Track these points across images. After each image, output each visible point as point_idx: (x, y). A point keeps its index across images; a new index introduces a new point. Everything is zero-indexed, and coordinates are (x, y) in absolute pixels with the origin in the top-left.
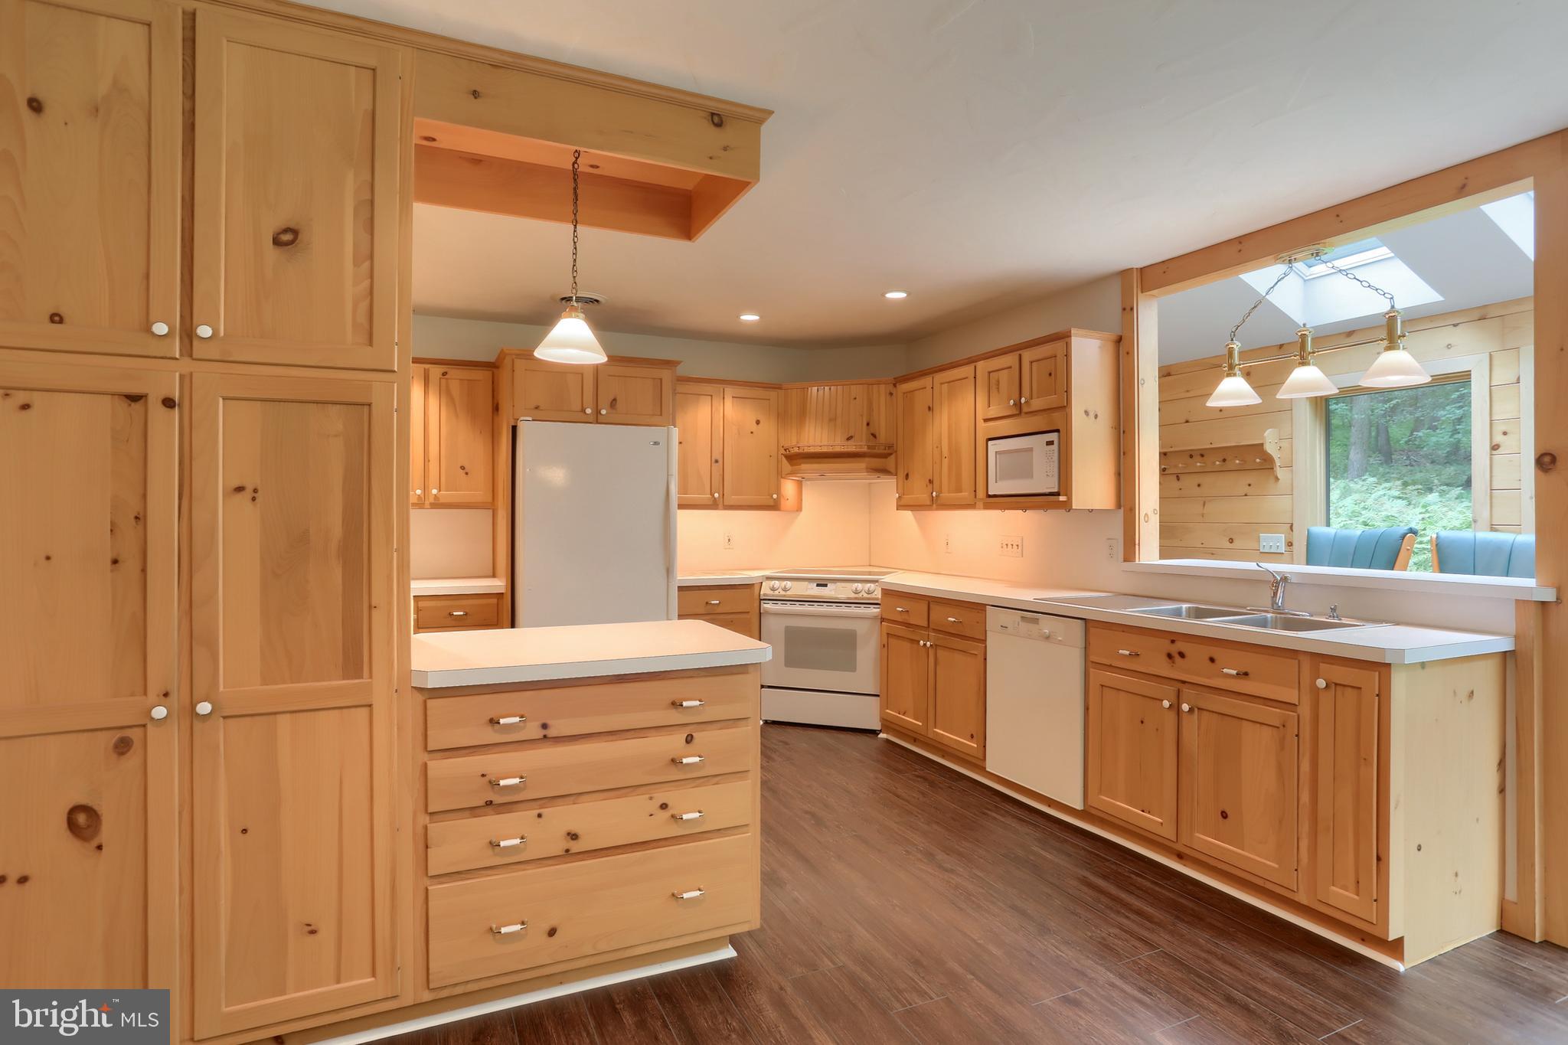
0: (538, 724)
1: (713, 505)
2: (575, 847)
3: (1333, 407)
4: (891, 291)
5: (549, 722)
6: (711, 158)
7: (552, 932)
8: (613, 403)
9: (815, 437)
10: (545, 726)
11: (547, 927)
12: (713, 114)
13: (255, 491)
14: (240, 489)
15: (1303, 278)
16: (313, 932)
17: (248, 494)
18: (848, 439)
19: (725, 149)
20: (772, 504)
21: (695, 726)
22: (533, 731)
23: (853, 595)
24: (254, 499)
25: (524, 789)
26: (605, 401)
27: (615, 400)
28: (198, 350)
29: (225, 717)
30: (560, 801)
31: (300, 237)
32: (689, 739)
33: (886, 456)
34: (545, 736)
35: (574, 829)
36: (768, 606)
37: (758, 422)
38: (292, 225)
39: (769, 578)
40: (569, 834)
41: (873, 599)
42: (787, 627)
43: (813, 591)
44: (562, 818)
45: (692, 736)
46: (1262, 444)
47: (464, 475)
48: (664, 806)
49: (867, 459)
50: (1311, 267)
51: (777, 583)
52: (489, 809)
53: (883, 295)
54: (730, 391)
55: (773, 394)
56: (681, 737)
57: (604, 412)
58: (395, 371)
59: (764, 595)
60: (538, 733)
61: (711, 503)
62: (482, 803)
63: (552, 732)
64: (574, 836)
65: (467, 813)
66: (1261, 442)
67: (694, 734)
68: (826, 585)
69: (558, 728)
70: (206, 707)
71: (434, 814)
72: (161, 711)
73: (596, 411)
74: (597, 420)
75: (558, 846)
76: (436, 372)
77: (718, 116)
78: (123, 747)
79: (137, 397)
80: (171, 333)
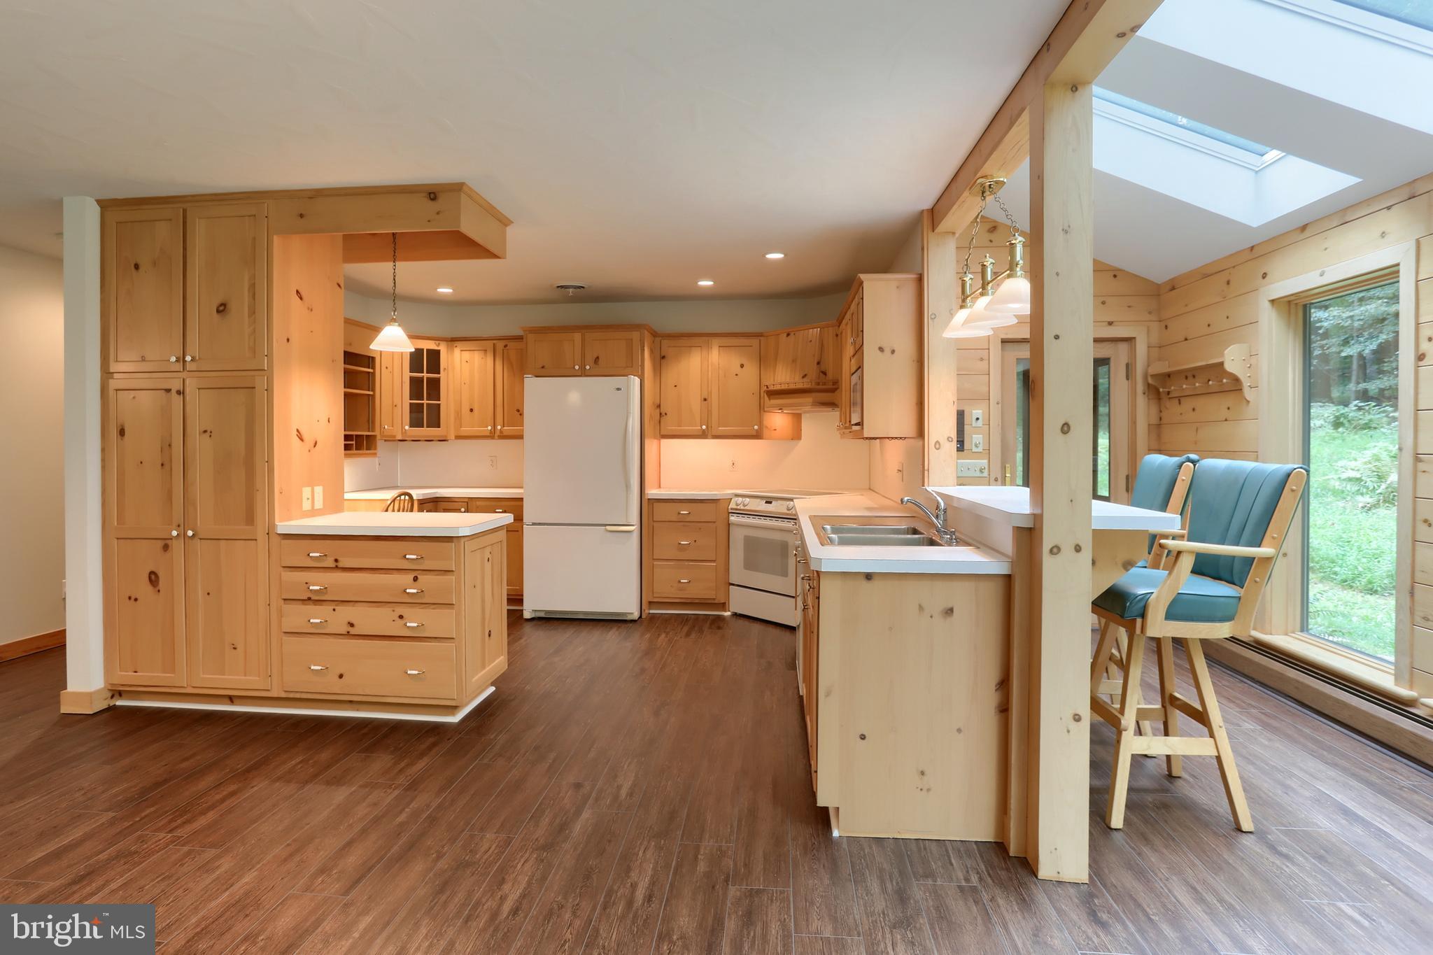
0: (333, 559)
1: (703, 435)
2: (353, 631)
3: (1316, 314)
4: (771, 253)
5: (339, 559)
6: (429, 221)
7: (341, 676)
8: (597, 360)
9: (783, 377)
10: (336, 561)
11: (338, 673)
12: (430, 193)
13: (211, 432)
14: (205, 431)
15: (1253, 170)
16: (235, 648)
17: (208, 434)
18: (803, 377)
19: (438, 213)
20: (754, 433)
21: (420, 572)
22: (330, 563)
23: (786, 511)
24: (210, 436)
25: (326, 593)
26: (590, 358)
27: (598, 358)
28: (188, 367)
29: (201, 539)
30: (346, 603)
31: (227, 307)
32: (415, 579)
33: (833, 391)
34: (336, 566)
35: (353, 621)
36: (733, 518)
37: (742, 366)
38: (223, 302)
39: (737, 495)
40: (349, 623)
41: (790, 515)
42: (745, 536)
43: (761, 506)
44: (346, 613)
45: (417, 577)
46: (1222, 364)
47: (519, 416)
48: (401, 617)
49: (814, 394)
50: (1262, 155)
51: (740, 499)
52: (310, 601)
53: (764, 256)
54: (716, 342)
55: (755, 342)
56: (411, 577)
57: (588, 367)
58: (265, 370)
59: (732, 509)
60: (332, 564)
61: (701, 433)
62: (305, 598)
63: (340, 565)
64: (352, 625)
65: (300, 602)
66: (1220, 360)
67: (419, 576)
68: (770, 503)
69: (344, 562)
70: (190, 533)
71: (285, 600)
72: (175, 533)
73: (583, 367)
74: (583, 373)
75: (344, 629)
76: (500, 345)
77: (433, 193)
78: (166, 548)
79: (168, 391)
80: (178, 360)
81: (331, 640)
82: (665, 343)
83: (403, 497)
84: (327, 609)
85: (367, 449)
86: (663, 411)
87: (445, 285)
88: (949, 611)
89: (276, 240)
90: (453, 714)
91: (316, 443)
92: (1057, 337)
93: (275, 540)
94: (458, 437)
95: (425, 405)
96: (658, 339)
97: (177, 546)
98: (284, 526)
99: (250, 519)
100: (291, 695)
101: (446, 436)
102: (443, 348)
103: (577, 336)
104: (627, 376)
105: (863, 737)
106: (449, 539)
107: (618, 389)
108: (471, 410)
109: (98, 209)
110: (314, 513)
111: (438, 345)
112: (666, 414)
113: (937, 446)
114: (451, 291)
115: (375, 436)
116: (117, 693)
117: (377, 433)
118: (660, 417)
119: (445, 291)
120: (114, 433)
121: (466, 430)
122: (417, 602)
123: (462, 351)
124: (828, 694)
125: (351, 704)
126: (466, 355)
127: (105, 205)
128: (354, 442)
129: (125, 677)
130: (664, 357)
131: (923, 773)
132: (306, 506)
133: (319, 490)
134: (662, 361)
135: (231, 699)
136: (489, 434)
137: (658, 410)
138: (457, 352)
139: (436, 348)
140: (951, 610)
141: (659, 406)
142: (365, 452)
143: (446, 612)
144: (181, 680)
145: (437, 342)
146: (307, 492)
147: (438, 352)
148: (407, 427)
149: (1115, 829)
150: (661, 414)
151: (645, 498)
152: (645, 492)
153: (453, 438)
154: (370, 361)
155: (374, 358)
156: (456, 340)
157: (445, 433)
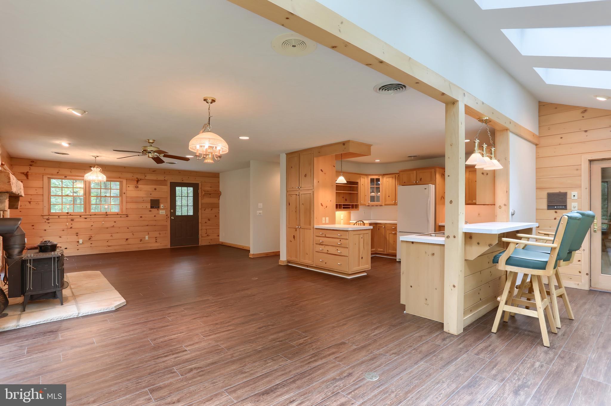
6: (343, 151)
7: (326, 263)
10: (325, 235)
16: (307, 254)
17: (303, 205)
19: (345, 148)
21: (341, 239)
25: (323, 243)
26: (419, 179)
27: (421, 179)
28: (300, 189)
29: (302, 229)
30: (327, 246)
31: (306, 175)
32: (340, 241)
44: (327, 248)
48: (337, 250)
52: (320, 244)
57: (418, 182)
58: (313, 189)
60: (324, 236)
63: (326, 236)
64: (328, 251)
65: (318, 244)
70: (300, 227)
71: (316, 244)
72: (297, 227)
73: (416, 182)
74: (416, 184)
75: (326, 252)
76: (397, 175)
77: (344, 144)
78: (296, 230)
79: (297, 195)
80: (298, 188)
81: (324, 254)
83: (360, 222)
84: (323, 246)
85: (355, 208)
87: (377, 159)
88: (433, 254)
89: (315, 159)
90: (349, 276)
91: (327, 207)
92: (449, 176)
93: (314, 229)
94: (385, 205)
97: (298, 230)
98: (316, 226)
99: (310, 225)
100: (317, 267)
101: (382, 204)
102: (380, 178)
103: (415, 172)
104: (428, 184)
105: (411, 287)
106: (347, 231)
107: (426, 189)
108: (389, 196)
109: (286, 155)
110: (326, 224)
113: (500, 207)
114: (379, 161)
115: (358, 205)
116: (289, 262)
117: (359, 203)
119: (378, 161)
120: (288, 204)
121: (387, 202)
122: (340, 246)
123: (386, 178)
124: (403, 274)
125: (329, 270)
126: (388, 179)
127: (287, 154)
128: (351, 206)
129: (290, 259)
131: (426, 299)
132: (324, 222)
133: (327, 218)
135: (307, 266)
136: (394, 204)
138: (385, 179)
140: (434, 254)
142: (355, 209)
143: (346, 249)
144: (297, 260)
145: (379, 176)
146: (324, 218)
147: (379, 179)
148: (369, 202)
149: (493, 333)
151: (437, 225)
152: (437, 222)
153: (384, 205)
154: (357, 183)
155: (358, 182)
156: (384, 175)
157: (381, 204)
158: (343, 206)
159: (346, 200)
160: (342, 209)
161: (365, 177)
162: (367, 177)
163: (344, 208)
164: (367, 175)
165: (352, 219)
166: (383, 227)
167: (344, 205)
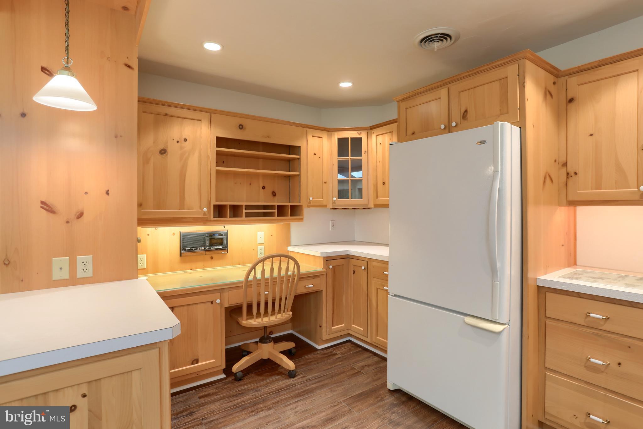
8: (465, 114)
26: (456, 115)
27: (466, 111)
57: (454, 124)
74: (448, 132)
82: (573, 81)
85: (291, 216)
86: (571, 171)
87: (346, 81)
94: (376, 206)
95: (350, 181)
96: (563, 80)
101: (367, 205)
102: (364, 136)
103: (443, 92)
104: (492, 124)
107: (483, 142)
108: (384, 183)
111: (360, 134)
112: (576, 173)
114: (350, 84)
115: (301, 205)
117: (303, 202)
118: (567, 178)
121: (382, 200)
123: (377, 136)
126: (380, 138)
128: (276, 211)
130: (571, 100)
134: (570, 105)
137: (564, 170)
138: (374, 137)
139: (358, 136)
141: (565, 164)
145: (359, 132)
147: (360, 139)
148: (335, 199)
150: (568, 174)
151: (531, 282)
152: (530, 275)
153: (372, 206)
154: (295, 150)
155: (299, 147)
156: (373, 128)
157: (366, 203)
158: (244, 211)
159: (274, 194)
160: (244, 218)
161: (325, 135)
162: (328, 135)
163: (247, 215)
164: (329, 131)
165: (293, 243)
166: (363, 268)
167: (247, 207)
